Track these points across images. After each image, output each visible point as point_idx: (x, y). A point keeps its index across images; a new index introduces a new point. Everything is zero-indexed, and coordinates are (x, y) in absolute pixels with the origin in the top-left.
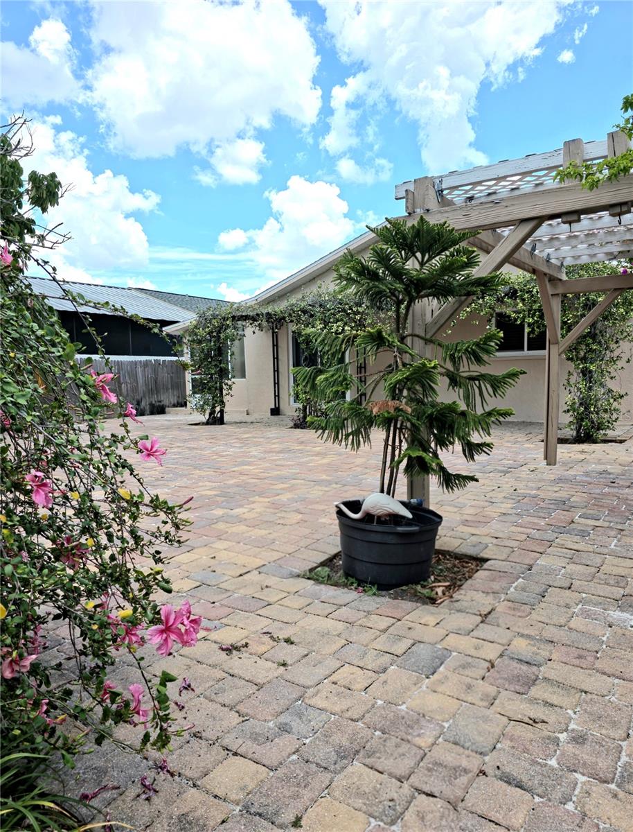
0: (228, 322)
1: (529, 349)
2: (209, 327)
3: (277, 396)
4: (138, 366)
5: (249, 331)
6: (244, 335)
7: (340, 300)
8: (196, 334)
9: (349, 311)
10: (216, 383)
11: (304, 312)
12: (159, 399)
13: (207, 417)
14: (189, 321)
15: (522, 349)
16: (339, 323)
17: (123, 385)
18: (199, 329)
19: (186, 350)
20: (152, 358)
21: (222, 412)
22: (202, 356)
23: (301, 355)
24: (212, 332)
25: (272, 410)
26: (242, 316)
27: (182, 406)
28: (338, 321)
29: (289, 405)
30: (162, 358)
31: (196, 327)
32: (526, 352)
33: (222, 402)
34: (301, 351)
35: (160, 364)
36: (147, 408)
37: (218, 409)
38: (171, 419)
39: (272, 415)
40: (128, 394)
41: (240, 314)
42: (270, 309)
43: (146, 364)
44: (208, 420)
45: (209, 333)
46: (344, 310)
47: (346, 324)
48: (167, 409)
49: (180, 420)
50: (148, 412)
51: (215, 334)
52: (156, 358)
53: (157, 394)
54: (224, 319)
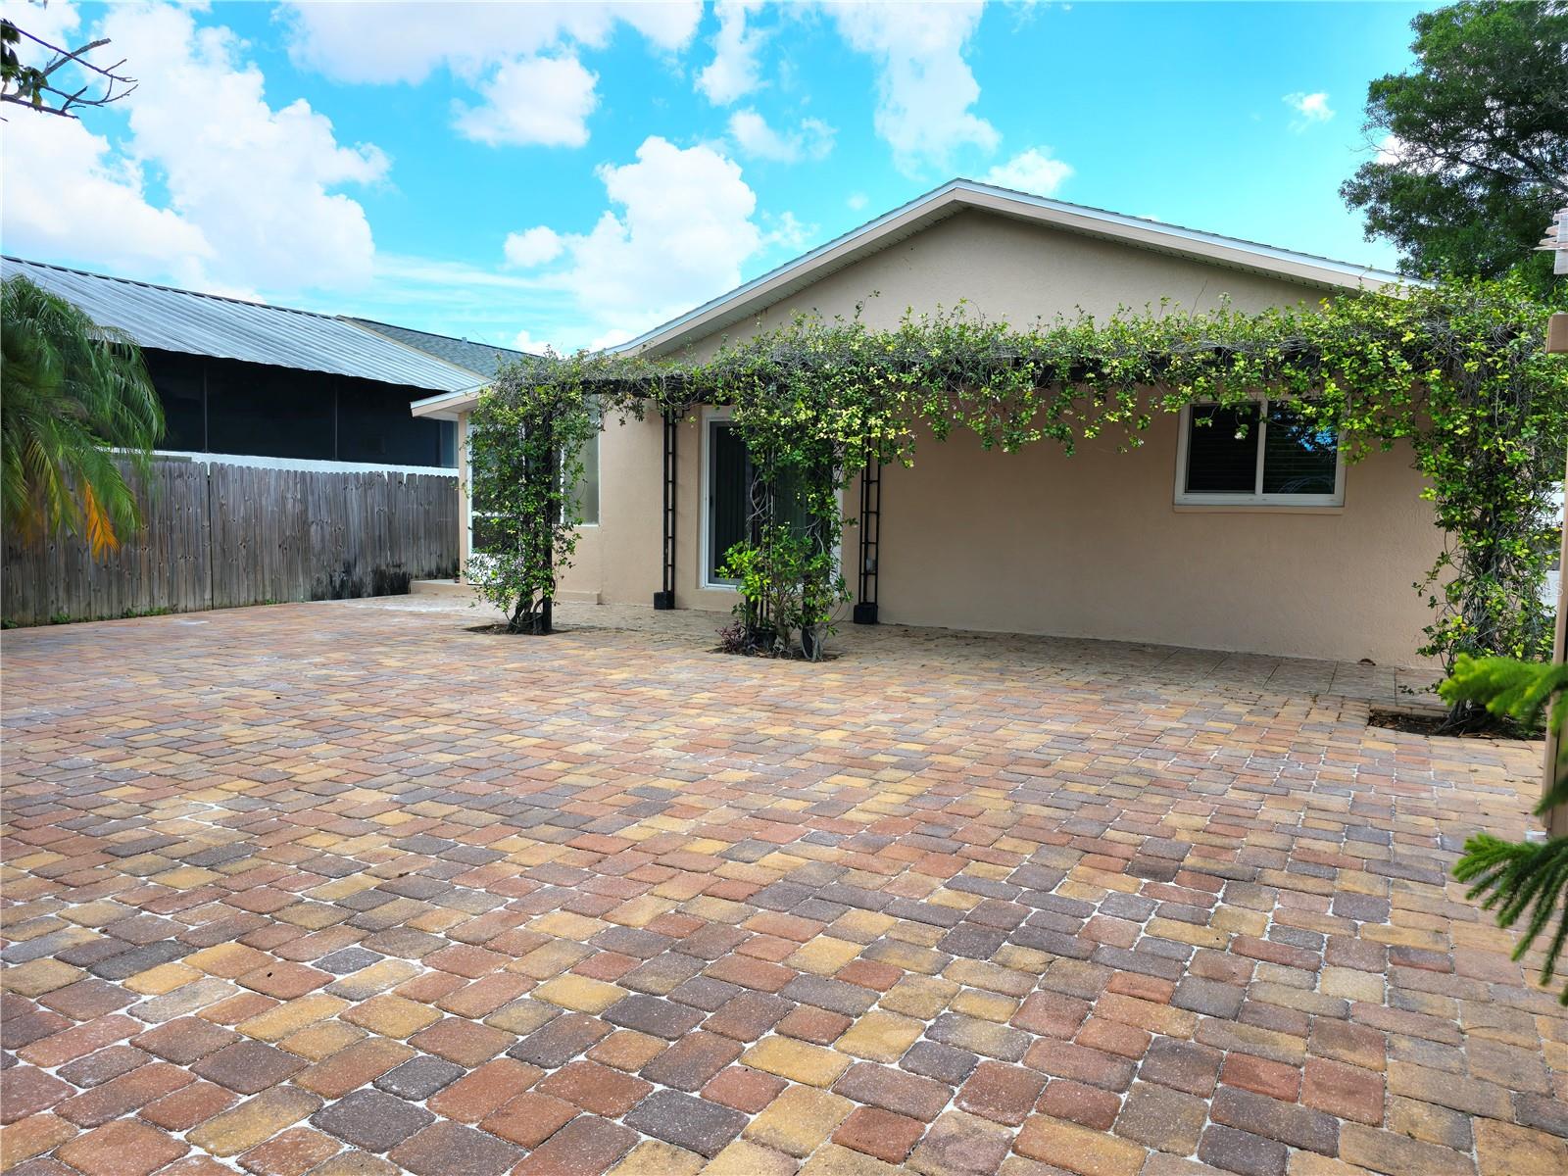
0: (572, 394)
1: (1266, 490)
2: (525, 404)
3: (670, 566)
4: (352, 486)
5: (613, 417)
6: (602, 428)
7: (857, 354)
8: (493, 420)
9: (877, 382)
10: (536, 535)
11: (767, 379)
12: (396, 560)
13: (512, 613)
14: (479, 388)
15: (1251, 488)
16: (854, 409)
17: (313, 528)
18: (501, 407)
19: (464, 454)
20: (385, 469)
21: (547, 603)
22: (507, 470)
23: (748, 479)
24: (533, 416)
25: (657, 596)
26: (607, 382)
27: (447, 576)
28: (848, 403)
29: (697, 587)
30: (406, 470)
31: (494, 402)
32: (1259, 497)
33: (550, 581)
34: (749, 470)
35: (401, 482)
36: (368, 580)
37: (538, 596)
38: (424, 610)
39: (657, 607)
40: (323, 548)
41: (604, 377)
42: (675, 368)
43: (371, 479)
44: (514, 619)
45: (524, 419)
46: (867, 380)
47: (868, 412)
48: (414, 583)
49: (447, 616)
50: (370, 589)
51: (539, 421)
52: (393, 468)
53: (391, 549)
54: (564, 387)
